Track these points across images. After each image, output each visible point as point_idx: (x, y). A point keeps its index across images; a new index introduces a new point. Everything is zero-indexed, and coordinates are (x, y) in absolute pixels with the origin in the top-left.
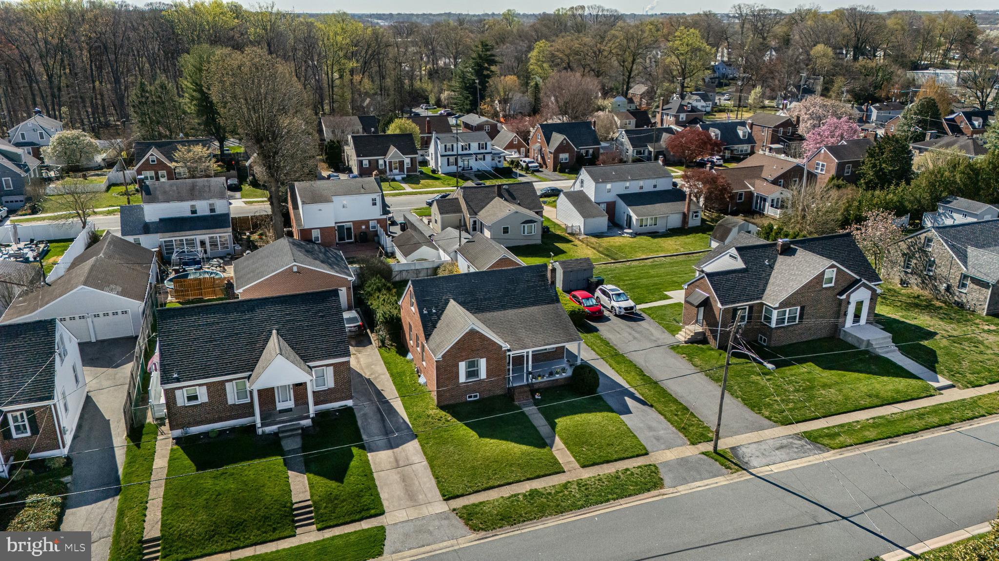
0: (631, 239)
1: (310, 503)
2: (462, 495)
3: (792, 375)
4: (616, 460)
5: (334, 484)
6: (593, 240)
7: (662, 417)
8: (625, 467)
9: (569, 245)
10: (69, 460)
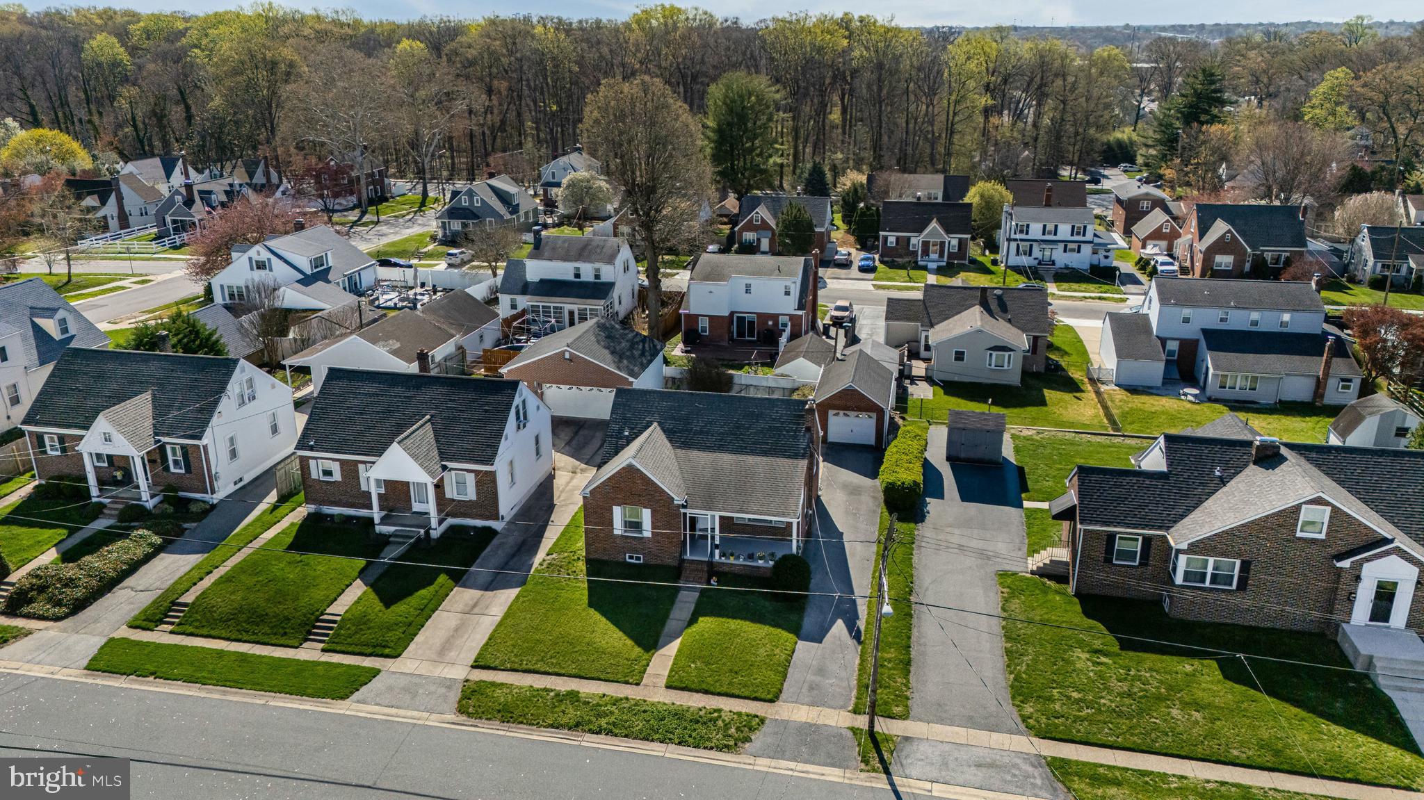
0: (1189, 406)
1: (338, 618)
2: (495, 669)
3: (1151, 669)
4: (719, 694)
5: (379, 605)
6: (1121, 395)
7: (857, 661)
8: (721, 706)
9: (1067, 397)
10: (213, 507)
